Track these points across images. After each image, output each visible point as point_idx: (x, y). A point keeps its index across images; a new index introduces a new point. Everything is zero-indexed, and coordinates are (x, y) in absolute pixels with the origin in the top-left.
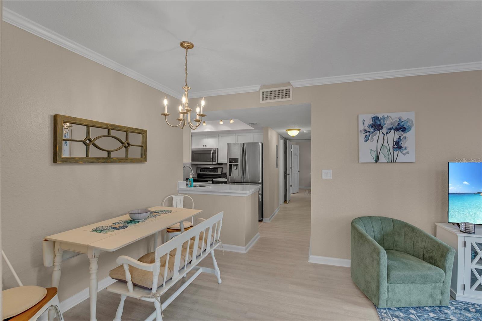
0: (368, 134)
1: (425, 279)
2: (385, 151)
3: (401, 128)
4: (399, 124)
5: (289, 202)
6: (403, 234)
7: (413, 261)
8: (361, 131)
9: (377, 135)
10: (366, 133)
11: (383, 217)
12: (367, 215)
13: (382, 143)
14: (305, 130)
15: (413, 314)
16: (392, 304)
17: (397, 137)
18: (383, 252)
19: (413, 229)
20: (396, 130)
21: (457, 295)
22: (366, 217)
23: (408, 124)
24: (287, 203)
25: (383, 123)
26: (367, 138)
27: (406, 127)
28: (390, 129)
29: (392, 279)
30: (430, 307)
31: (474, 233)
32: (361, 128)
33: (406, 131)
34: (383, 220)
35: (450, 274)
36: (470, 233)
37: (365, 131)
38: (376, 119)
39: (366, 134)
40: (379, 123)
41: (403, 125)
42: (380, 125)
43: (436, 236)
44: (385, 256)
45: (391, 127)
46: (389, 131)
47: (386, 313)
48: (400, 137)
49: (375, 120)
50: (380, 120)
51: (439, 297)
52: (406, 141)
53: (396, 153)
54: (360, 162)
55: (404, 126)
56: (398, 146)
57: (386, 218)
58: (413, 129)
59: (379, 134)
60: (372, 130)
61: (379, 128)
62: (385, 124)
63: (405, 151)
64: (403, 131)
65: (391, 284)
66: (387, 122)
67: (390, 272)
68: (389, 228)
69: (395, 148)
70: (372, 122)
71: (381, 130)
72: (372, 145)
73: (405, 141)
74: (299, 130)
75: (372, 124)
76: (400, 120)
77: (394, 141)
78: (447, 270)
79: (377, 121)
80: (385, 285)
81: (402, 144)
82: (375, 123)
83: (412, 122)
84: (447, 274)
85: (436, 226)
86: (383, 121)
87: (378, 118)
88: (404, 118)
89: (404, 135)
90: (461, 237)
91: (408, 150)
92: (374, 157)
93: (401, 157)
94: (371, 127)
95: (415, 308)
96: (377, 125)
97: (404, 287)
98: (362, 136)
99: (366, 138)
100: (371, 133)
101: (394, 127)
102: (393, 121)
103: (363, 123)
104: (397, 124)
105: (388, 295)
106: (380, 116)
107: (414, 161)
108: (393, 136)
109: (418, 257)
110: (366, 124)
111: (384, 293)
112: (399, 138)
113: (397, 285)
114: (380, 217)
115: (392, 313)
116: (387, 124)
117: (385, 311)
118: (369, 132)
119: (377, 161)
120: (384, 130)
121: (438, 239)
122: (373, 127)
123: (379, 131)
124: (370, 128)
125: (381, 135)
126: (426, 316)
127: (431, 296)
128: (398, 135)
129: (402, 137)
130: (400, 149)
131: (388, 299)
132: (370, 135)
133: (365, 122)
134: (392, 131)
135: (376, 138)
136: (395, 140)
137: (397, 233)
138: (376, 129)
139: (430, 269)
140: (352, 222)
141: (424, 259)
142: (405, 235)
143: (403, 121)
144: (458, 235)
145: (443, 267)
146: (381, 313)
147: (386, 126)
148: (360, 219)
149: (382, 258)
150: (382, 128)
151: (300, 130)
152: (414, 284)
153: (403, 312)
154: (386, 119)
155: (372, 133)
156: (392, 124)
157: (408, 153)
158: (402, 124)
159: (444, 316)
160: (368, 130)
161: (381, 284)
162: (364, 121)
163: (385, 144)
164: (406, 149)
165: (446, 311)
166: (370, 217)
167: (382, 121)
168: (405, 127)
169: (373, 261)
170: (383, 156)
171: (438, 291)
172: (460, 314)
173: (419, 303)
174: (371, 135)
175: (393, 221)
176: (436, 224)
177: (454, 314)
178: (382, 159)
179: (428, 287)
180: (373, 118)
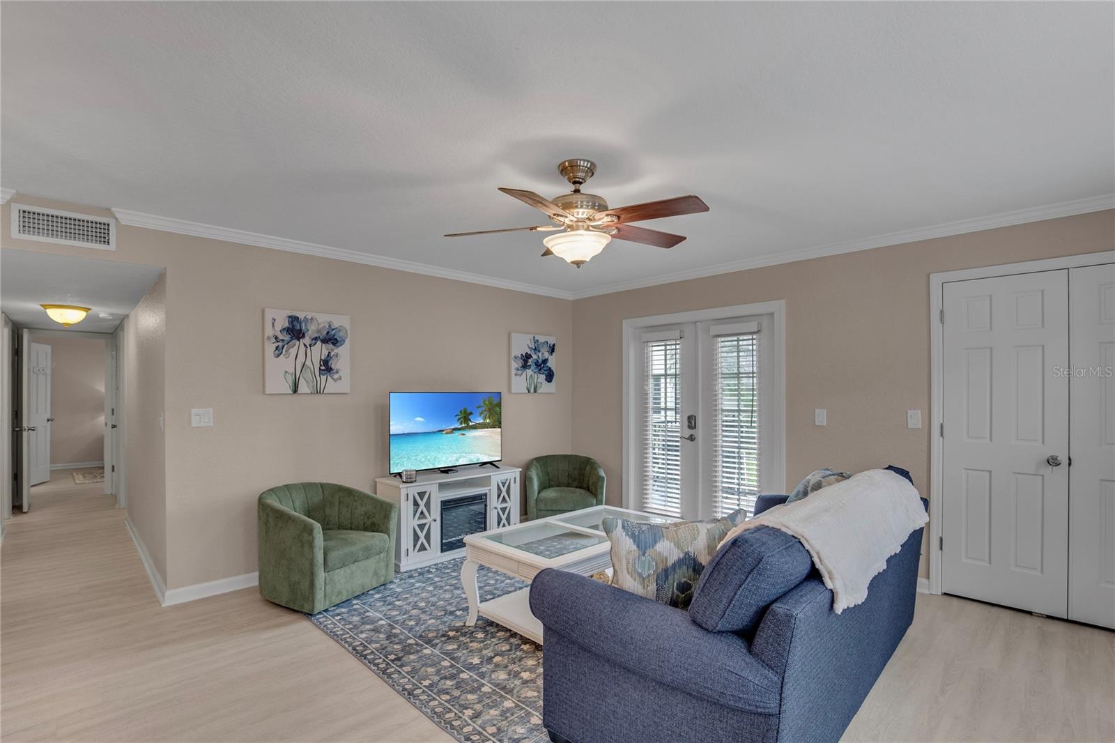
0: (280, 344)
1: (368, 553)
2: (307, 374)
3: (331, 339)
4: (328, 332)
5: (29, 509)
6: (337, 503)
7: (353, 535)
8: (269, 338)
9: (296, 347)
10: (278, 342)
11: (306, 483)
12: (281, 484)
13: (304, 361)
14: (103, 312)
15: (357, 604)
16: (331, 601)
17: (325, 352)
18: (318, 527)
19: (349, 492)
20: (325, 341)
21: (401, 565)
22: (280, 487)
23: (341, 334)
24: (26, 513)
25: (305, 328)
26: (279, 351)
27: (338, 338)
28: (316, 339)
29: (330, 564)
30: (375, 588)
31: (415, 481)
32: (269, 332)
33: (338, 344)
34: (307, 487)
35: (394, 536)
36: (411, 482)
37: (276, 338)
38: (293, 319)
39: (277, 344)
40: (298, 328)
41: (334, 335)
42: (301, 330)
43: (376, 494)
44: (320, 533)
45: (317, 335)
46: (314, 342)
47: (324, 616)
48: (329, 353)
49: (292, 322)
50: (300, 323)
51: (384, 571)
52: (338, 361)
53: (323, 378)
54: (267, 393)
55: (335, 337)
56: (326, 367)
57: (311, 483)
58: (347, 341)
59: (298, 347)
60: (287, 338)
61: (298, 335)
62: (308, 330)
63: (336, 376)
64: (334, 344)
65: (328, 572)
66: (312, 327)
67: (327, 555)
68: (317, 498)
69: (322, 370)
70: (287, 325)
71: (301, 340)
72: (286, 363)
73: (336, 360)
74: (87, 310)
75: (288, 328)
76: (329, 326)
77: (321, 359)
78: (391, 533)
79: (295, 323)
80: (321, 575)
81: (333, 364)
82: (293, 326)
83: (346, 331)
84: (391, 538)
85: (376, 483)
86: (305, 325)
87: (297, 318)
88: (336, 325)
89: (336, 351)
90: (404, 489)
91: (340, 373)
92: (291, 385)
93: (331, 385)
94: (285, 332)
95: (357, 597)
96: (295, 330)
97: (345, 571)
98: (270, 348)
99: (277, 351)
100: (285, 342)
101: (321, 337)
102: (321, 326)
103: (273, 324)
104: (325, 333)
105: (325, 590)
106: (301, 316)
107: (348, 391)
108: (320, 351)
109: (358, 529)
110: (279, 327)
111: (321, 589)
112: (328, 355)
113: (336, 571)
114: (302, 484)
115: (331, 613)
116: (311, 330)
117: (322, 616)
118: (283, 340)
119: (295, 391)
120: (307, 340)
121: (379, 496)
122: (290, 334)
123: (299, 341)
124: (285, 334)
125: (302, 348)
126: (371, 600)
127: (376, 573)
128: (327, 349)
129: (332, 354)
130: (329, 372)
131: (325, 596)
132: (283, 347)
133: (276, 324)
134: (319, 343)
135: (293, 351)
136: (323, 358)
137: (328, 503)
138: (294, 336)
139: (373, 537)
140: (260, 499)
141: (366, 529)
142: (340, 503)
143: (333, 329)
144: (401, 486)
145: (387, 531)
146: (318, 619)
147: (310, 333)
148: (272, 491)
149: (316, 536)
150: (303, 336)
151: (90, 309)
152: (356, 564)
153: (344, 608)
154: (310, 321)
155: (288, 343)
156: (319, 331)
157: (340, 378)
158: (333, 332)
159: (389, 592)
160: (281, 337)
161: (316, 576)
162: (275, 320)
163: (308, 363)
164: (337, 372)
165: (391, 587)
166: (287, 486)
167: (303, 324)
168: (336, 339)
169: (302, 546)
170: (305, 382)
171: (383, 564)
172: (405, 583)
173: (363, 586)
174: (286, 346)
175: (322, 485)
176: (377, 480)
177: (399, 586)
178: (303, 388)
179: (371, 563)
180: (290, 317)
